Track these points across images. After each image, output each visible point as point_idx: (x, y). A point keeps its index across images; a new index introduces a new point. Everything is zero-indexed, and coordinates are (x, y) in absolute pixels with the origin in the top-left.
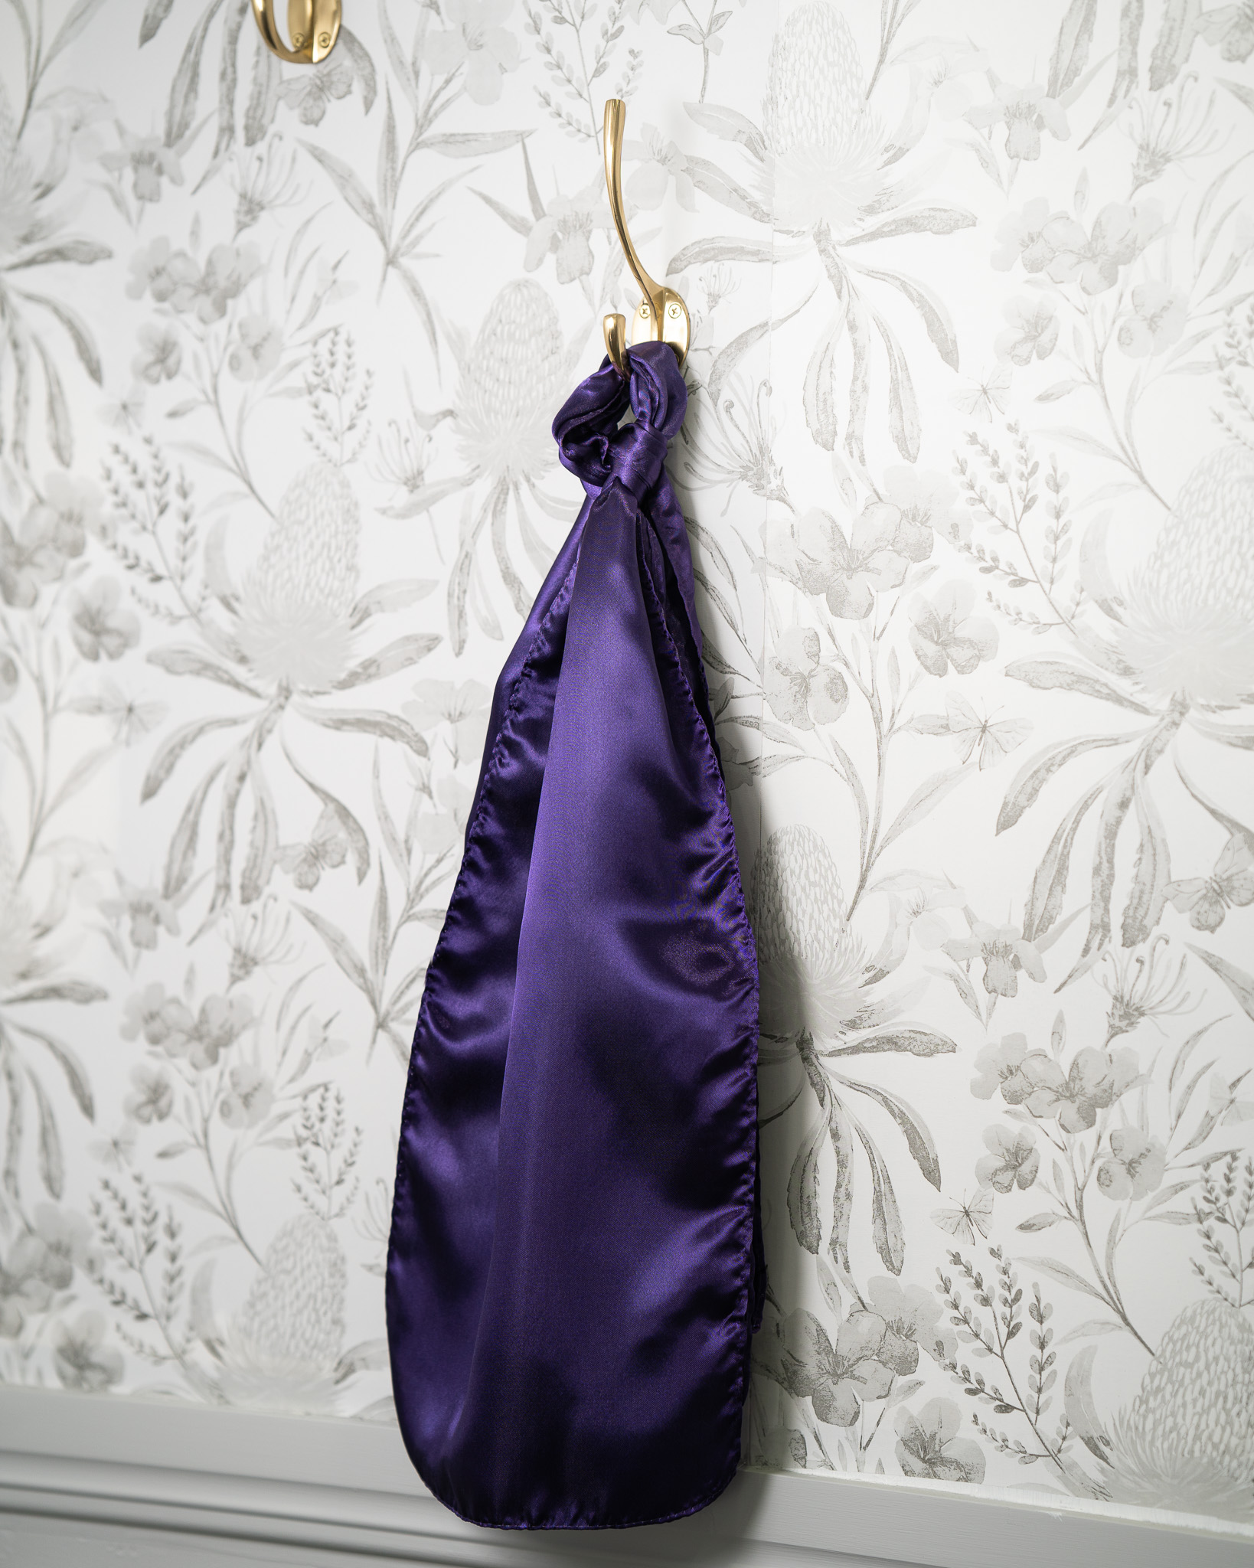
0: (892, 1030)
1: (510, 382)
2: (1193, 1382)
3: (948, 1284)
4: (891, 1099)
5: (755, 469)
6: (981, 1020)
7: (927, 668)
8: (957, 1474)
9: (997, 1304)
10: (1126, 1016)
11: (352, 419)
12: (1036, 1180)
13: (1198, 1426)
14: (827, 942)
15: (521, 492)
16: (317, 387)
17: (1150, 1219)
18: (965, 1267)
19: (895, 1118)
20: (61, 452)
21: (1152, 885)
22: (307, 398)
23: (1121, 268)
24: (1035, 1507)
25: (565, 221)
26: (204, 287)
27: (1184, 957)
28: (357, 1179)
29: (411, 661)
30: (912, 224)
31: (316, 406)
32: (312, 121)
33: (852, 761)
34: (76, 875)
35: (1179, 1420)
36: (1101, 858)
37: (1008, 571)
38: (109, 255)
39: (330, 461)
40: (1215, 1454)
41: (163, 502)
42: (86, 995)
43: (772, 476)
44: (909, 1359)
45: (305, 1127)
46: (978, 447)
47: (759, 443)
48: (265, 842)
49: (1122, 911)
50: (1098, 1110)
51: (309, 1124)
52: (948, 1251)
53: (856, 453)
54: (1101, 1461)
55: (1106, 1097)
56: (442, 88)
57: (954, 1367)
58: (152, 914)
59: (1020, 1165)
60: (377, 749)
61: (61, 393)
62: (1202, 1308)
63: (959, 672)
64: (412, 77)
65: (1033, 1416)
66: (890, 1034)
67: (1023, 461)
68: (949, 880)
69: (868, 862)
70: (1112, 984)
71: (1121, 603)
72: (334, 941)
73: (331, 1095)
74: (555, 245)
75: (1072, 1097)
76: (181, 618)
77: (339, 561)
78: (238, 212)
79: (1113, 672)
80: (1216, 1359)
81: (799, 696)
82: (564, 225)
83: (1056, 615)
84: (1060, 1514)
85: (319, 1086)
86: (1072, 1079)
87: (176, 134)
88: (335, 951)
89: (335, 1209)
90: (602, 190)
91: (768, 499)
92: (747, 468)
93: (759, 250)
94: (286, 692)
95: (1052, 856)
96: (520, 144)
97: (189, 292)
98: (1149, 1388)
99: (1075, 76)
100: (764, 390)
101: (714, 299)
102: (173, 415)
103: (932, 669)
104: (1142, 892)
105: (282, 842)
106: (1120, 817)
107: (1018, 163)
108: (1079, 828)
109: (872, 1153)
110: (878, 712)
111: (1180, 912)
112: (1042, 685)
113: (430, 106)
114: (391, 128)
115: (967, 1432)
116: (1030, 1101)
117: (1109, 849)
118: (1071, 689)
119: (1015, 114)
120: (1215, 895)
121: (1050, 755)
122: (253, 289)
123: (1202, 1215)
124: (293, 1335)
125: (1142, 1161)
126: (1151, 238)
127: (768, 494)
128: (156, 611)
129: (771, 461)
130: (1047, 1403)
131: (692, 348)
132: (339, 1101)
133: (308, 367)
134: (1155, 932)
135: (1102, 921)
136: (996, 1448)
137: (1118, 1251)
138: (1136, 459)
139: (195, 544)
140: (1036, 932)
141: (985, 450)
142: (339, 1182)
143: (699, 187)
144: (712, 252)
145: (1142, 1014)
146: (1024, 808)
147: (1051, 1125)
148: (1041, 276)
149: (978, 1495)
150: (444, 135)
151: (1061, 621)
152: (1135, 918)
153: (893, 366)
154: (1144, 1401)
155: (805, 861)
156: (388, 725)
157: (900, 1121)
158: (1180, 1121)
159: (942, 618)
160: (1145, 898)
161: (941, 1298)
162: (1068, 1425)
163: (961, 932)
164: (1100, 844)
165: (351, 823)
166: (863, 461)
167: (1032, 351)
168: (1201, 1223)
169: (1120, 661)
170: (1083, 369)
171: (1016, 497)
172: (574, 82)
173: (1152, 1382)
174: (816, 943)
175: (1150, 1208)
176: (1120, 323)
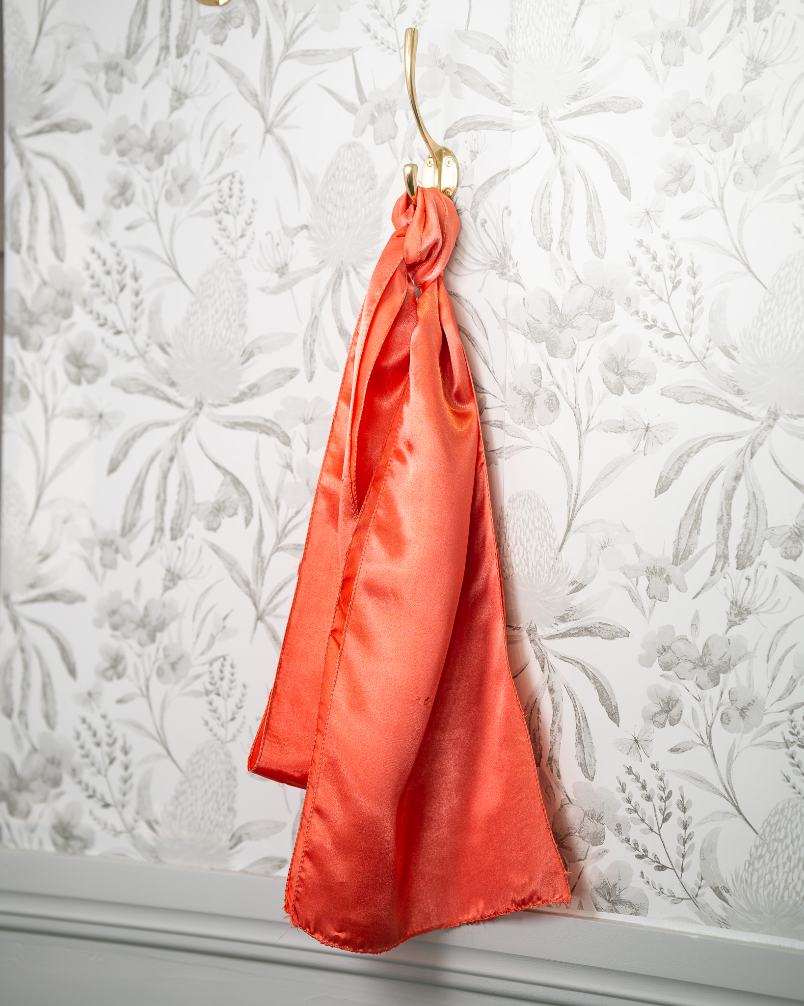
0: (588, 622)
1: (344, 207)
2: (783, 851)
3: (624, 787)
4: (587, 667)
5: (500, 262)
6: (645, 616)
7: (610, 390)
8: (631, 910)
9: (656, 800)
10: (739, 614)
11: (243, 231)
12: (681, 719)
13: (786, 880)
14: (546, 565)
15: (350, 277)
16: (220, 210)
17: (755, 745)
18: (635, 776)
19: (590, 679)
20: (58, 253)
21: (756, 530)
22: (214, 218)
23: (735, 135)
24: (681, 932)
25: (379, 105)
26: (149, 148)
27: (777, 576)
28: (244, 717)
29: (280, 385)
30: (601, 107)
31: (220, 223)
32: (219, 42)
33: (562, 449)
34: (65, 521)
35: (774, 876)
36: (723, 512)
37: (663, 328)
38: (89, 127)
39: (229, 257)
40: (797, 898)
41: (122, 283)
42: (71, 598)
43: (511, 267)
44: (599, 835)
45: (211, 684)
46: (643, 249)
47: (503, 246)
48: (186, 501)
49: (736, 547)
50: (721, 675)
51: (213, 682)
52: (624, 766)
53: (565, 253)
54: (724, 903)
55: (727, 666)
56: (302, 21)
57: (628, 841)
58: (114, 547)
59: (671, 710)
60: (257, 441)
61: (58, 215)
62: (789, 804)
63: (631, 392)
64: (282, 14)
65: (679, 873)
66: (586, 625)
67: (672, 258)
68: (624, 526)
69: (572, 514)
70: (730, 593)
71: (735, 349)
72: (230, 564)
73: (228, 663)
74: (373, 120)
75: (704, 666)
76: (133, 358)
77: (234, 321)
78: (171, 100)
79: (730, 393)
80: (798, 837)
81: (528, 408)
82: (378, 107)
83: (694, 357)
84: (697, 937)
85: (219, 657)
86: (704, 654)
87: (132, 51)
88: (230, 570)
89: (230, 737)
90: (403, 85)
91: (508, 281)
92: (495, 262)
93: (503, 124)
94: (200, 405)
95: (691, 511)
96: (351, 57)
97: (140, 150)
98: (754, 855)
99: (706, 13)
100: (506, 212)
101: (474, 154)
102: (129, 228)
103: (613, 391)
104: (749, 534)
105: (197, 501)
106: (735, 486)
107: (669, 68)
108: (708, 493)
109: (575, 702)
110: (579, 418)
111: (773, 547)
112: (685, 401)
113: (293, 33)
114: (269, 46)
115: (637, 883)
116: (677, 669)
117: (728, 507)
118: (703, 404)
119: (666, 37)
120: (796, 536)
121: (690, 446)
122: (181, 148)
123: (789, 743)
124: (203, 818)
125: (750, 708)
126: (754, 116)
127: (509, 278)
128: (118, 353)
129: (510, 257)
130: (689, 865)
131: (460, 185)
132: (232, 666)
133: (215, 198)
134: (758, 560)
135: (723, 553)
136: (656, 894)
137: (734, 766)
138: (745, 256)
139: (143, 311)
140: (681, 559)
141: (648, 251)
142: (233, 719)
143: (465, 83)
144: (473, 125)
145: (750, 613)
146: (673, 480)
147: (691, 684)
148: (684, 139)
149: (644, 924)
150: (303, 51)
151: (697, 360)
152: (744, 551)
153: (589, 198)
154: (751, 864)
155: (532, 513)
156: (265, 426)
157: (593, 681)
158: (774, 682)
159: (620, 358)
160: (751, 538)
161: (620, 796)
162: (702, 879)
163: (632, 559)
164: (722, 503)
165: (241, 489)
166: (569, 257)
167: (678, 188)
168: (788, 748)
169: (735, 386)
170: (711, 199)
171: (668, 280)
172: (385, 17)
173: (756, 851)
174: (539, 567)
175: (755, 738)
176: (734, 170)
